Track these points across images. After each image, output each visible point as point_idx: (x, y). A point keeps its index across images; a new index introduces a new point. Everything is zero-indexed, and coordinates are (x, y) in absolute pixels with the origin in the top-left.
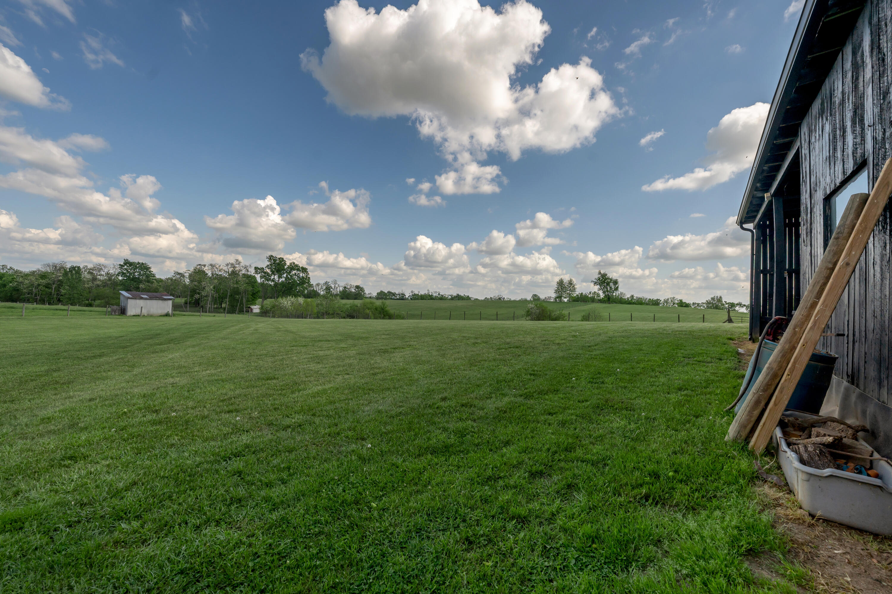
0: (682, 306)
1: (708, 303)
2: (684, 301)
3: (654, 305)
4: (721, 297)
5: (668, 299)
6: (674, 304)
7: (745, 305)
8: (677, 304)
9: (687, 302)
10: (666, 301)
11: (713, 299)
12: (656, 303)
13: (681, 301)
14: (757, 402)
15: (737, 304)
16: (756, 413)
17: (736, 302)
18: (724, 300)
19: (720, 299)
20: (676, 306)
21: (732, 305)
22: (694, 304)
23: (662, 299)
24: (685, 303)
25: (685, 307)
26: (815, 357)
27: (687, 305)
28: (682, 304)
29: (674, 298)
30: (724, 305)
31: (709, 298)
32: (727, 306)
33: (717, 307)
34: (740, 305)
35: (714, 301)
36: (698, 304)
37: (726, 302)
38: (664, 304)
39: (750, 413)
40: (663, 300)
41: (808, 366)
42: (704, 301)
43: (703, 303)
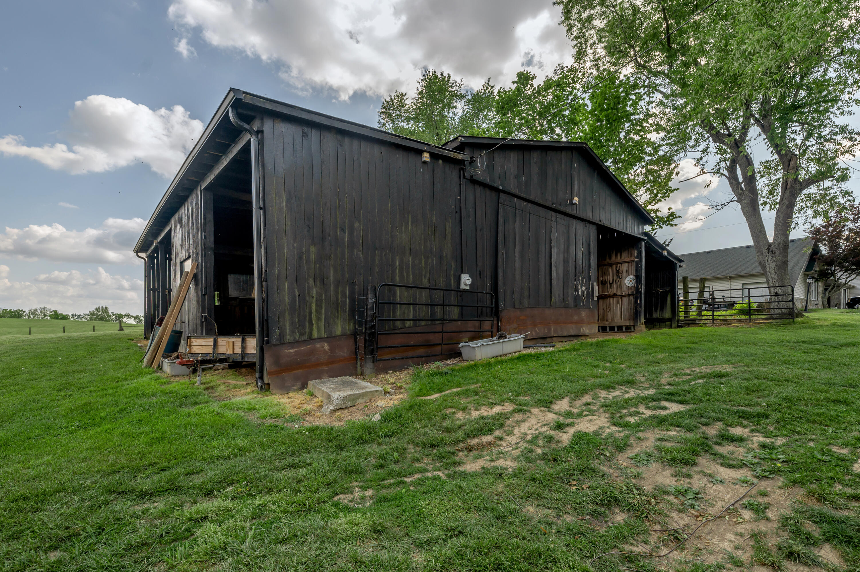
0: (57, 318)
1: (92, 314)
2: (59, 312)
3: (13, 317)
4: (106, 308)
5: (36, 310)
6: (45, 316)
7: (133, 316)
8: (50, 316)
9: (64, 314)
10: (34, 313)
11: (97, 310)
12: (17, 315)
13: (55, 312)
14: (154, 350)
15: (125, 315)
16: (154, 354)
17: (123, 313)
18: (110, 311)
19: (105, 310)
20: (49, 318)
21: (120, 317)
22: (73, 315)
23: (27, 310)
24: (61, 314)
25: (61, 319)
26: (174, 332)
27: (65, 317)
28: (56, 316)
29: (45, 308)
30: (110, 316)
31: (92, 309)
32: (114, 317)
33: (102, 319)
34: (128, 316)
35: (99, 312)
36: (79, 316)
37: (112, 313)
38: (29, 316)
39: (152, 354)
40: (27, 312)
41: (171, 335)
42: (87, 312)
43: (85, 315)
